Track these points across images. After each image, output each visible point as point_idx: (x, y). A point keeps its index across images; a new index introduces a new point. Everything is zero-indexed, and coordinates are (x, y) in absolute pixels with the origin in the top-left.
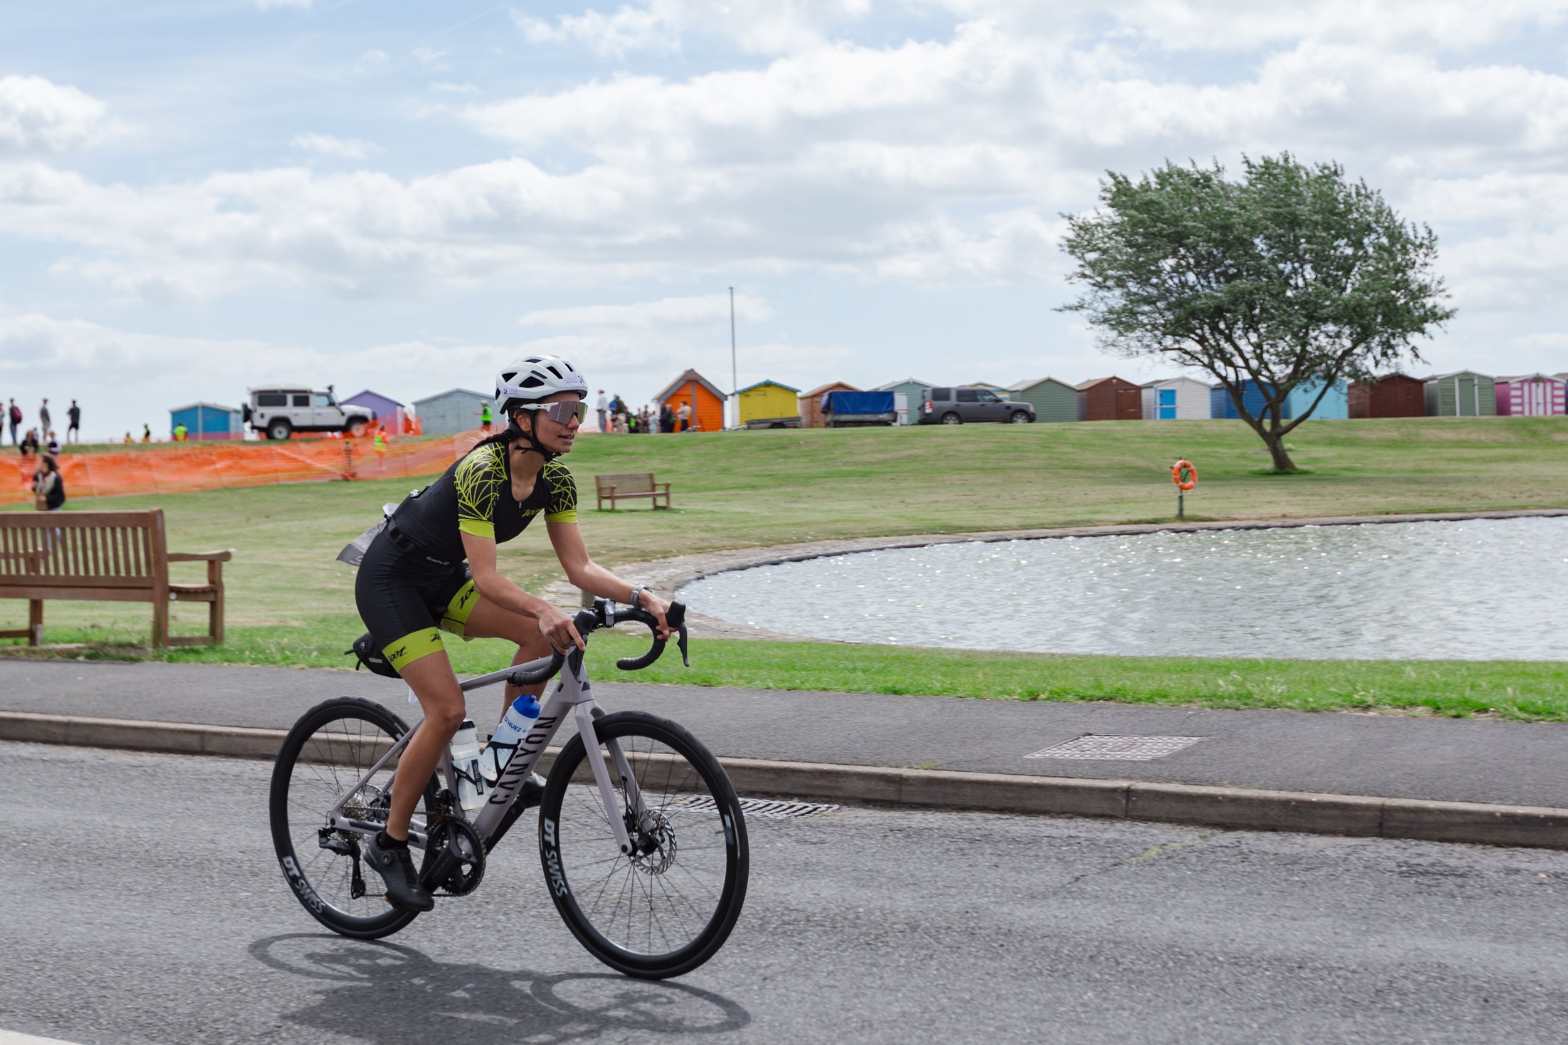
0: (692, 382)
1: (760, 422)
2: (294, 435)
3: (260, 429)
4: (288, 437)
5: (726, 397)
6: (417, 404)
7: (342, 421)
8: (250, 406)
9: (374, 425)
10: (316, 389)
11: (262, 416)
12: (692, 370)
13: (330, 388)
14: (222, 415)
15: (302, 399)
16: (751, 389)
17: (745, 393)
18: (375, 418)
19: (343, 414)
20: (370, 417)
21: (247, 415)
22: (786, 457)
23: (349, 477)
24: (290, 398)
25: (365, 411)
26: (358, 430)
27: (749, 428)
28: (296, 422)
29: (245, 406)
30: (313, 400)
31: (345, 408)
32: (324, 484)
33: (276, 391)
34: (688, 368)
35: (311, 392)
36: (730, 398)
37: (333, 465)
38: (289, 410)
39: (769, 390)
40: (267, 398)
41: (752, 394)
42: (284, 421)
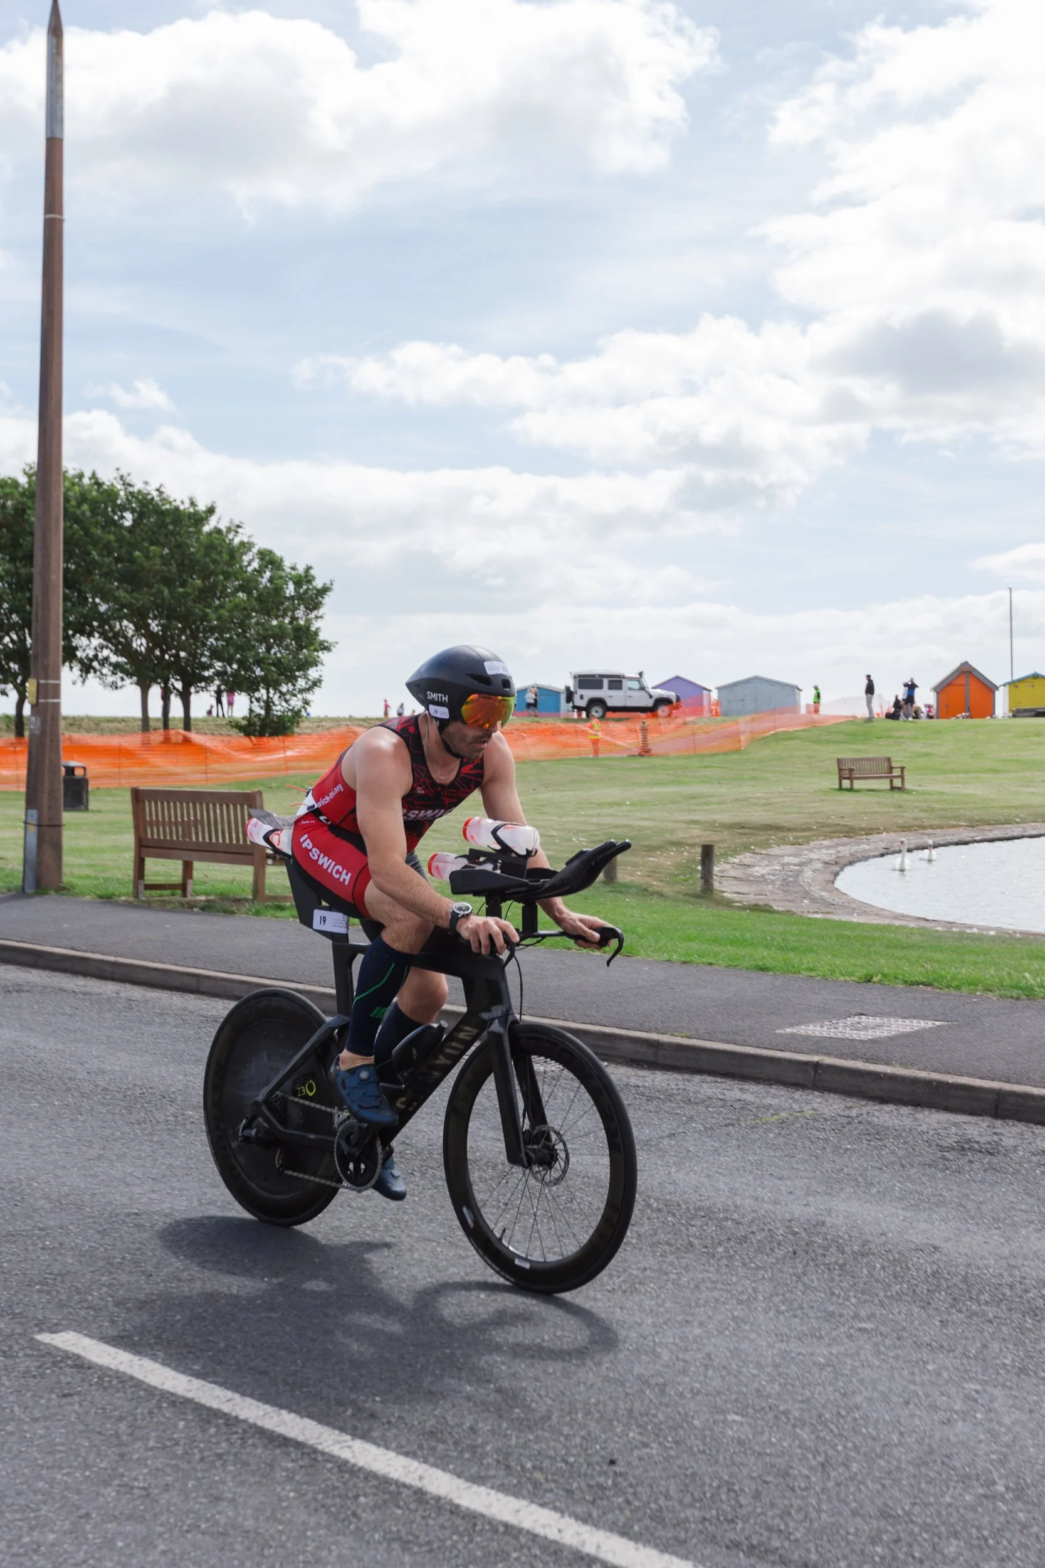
0: (966, 672)
1: (1026, 711)
2: (609, 714)
3: (580, 709)
4: (603, 717)
5: (997, 688)
6: (719, 689)
7: (650, 703)
8: (572, 689)
9: (677, 708)
10: (627, 675)
11: (582, 697)
12: (966, 663)
13: (641, 674)
14: (555, 694)
15: (616, 682)
16: (1020, 681)
17: (1013, 684)
18: (678, 699)
19: (651, 697)
20: (674, 700)
21: (570, 695)
22: (1039, 743)
23: (645, 752)
24: (606, 682)
25: (672, 695)
26: (662, 711)
27: (1014, 716)
28: (610, 703)
29: (568, 689)
30: (626, 684)
31: (652, 691)
32: (622, 759)
33: (593, 676)
34: (963, 661)
35: (624, 677)
36: (1001, 689)
37: (632, 742)
38: (604, 693)
39: (1037, 682)
40: (587, 681)
41: (1021, 685)
42: (599, 702)
